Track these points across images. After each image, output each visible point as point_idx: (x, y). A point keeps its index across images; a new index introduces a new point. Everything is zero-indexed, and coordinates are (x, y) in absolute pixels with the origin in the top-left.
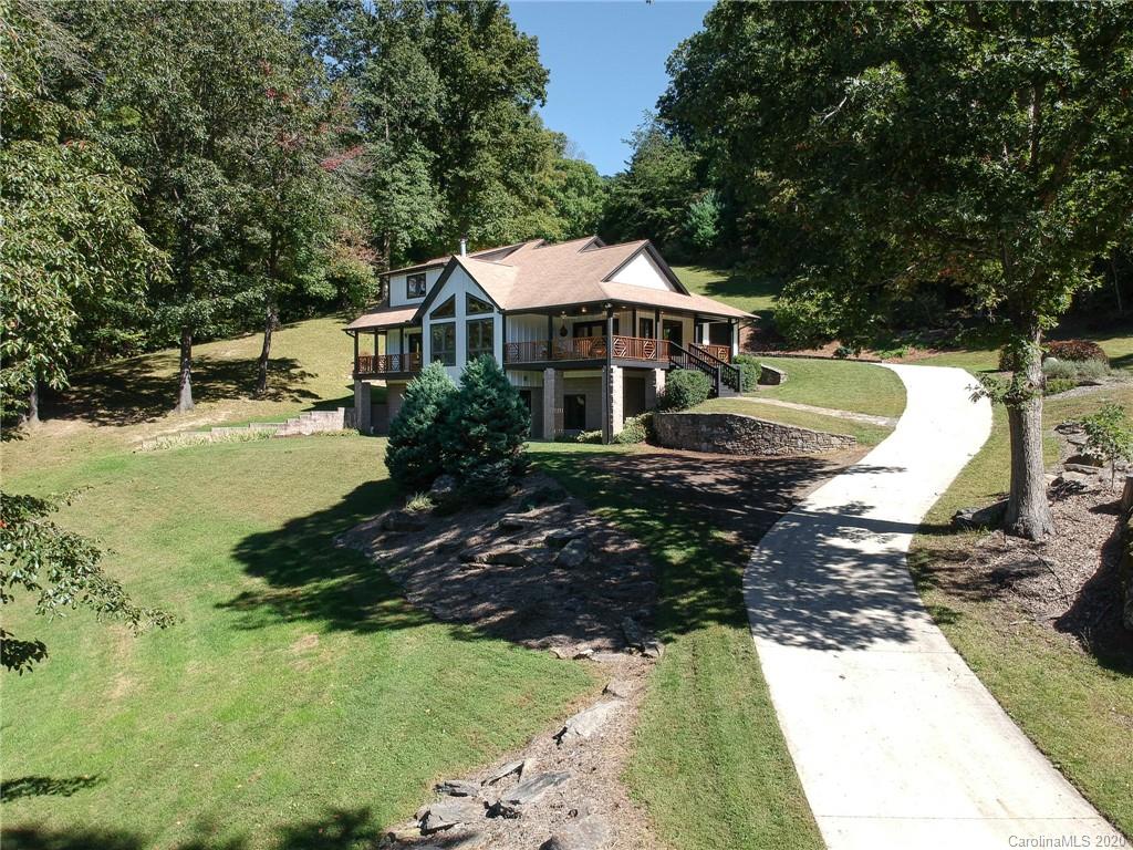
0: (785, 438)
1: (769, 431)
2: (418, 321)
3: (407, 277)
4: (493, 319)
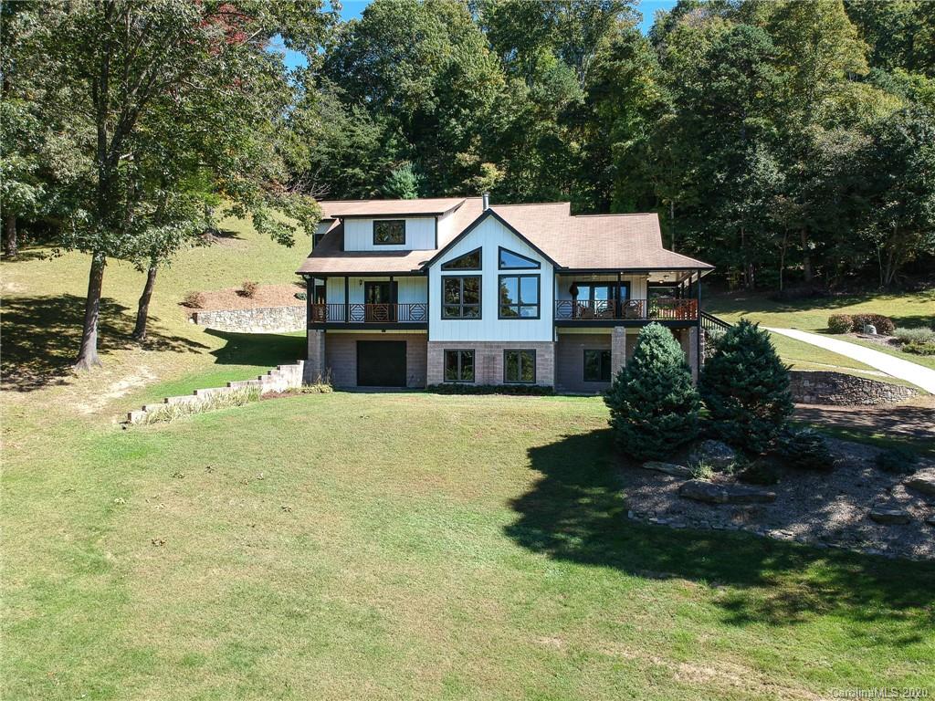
0: (880, 391)
1: (868, 385)
2: (424, 271)
3: (374, 222)
4: (538, 276)
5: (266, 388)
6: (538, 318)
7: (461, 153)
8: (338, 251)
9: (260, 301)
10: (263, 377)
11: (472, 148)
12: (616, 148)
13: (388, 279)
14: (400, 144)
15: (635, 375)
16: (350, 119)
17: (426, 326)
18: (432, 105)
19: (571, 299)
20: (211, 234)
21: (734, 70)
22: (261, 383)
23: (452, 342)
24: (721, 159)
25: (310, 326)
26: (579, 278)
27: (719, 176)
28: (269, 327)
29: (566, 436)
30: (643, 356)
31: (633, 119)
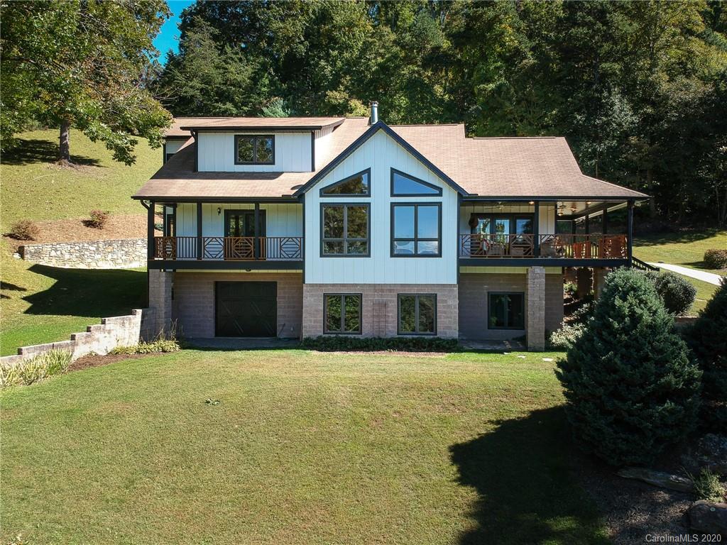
2: (299, 196)
3: (235, 136)
4: (440, 204)
5: (81, 351)
6: (440, 255)
7: (331, 91)
8: (191, 172)
9: (110, 232)
10: (77, 335)
11: (342, 88)
12: (480, 90)
13: (252, 206)
14: (272, 83)
15: (609, 346)
16: (223, 57)
17: (301, 265)
18: (302, 49)
19: (469, 232)
20: (66, 161)
21: (590, 18)
22: (74, 345)
23: (334, 285)
24: (580, 101)
25: (151, 264)
26: (479, 209)
27: (579, 117)
28: (120, 261)
29: (498, 422)
30: (620, 317)
31: (495, 64)
